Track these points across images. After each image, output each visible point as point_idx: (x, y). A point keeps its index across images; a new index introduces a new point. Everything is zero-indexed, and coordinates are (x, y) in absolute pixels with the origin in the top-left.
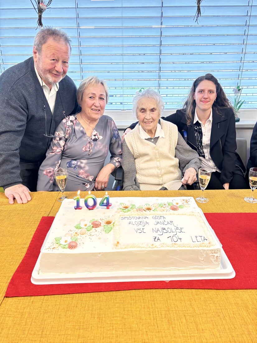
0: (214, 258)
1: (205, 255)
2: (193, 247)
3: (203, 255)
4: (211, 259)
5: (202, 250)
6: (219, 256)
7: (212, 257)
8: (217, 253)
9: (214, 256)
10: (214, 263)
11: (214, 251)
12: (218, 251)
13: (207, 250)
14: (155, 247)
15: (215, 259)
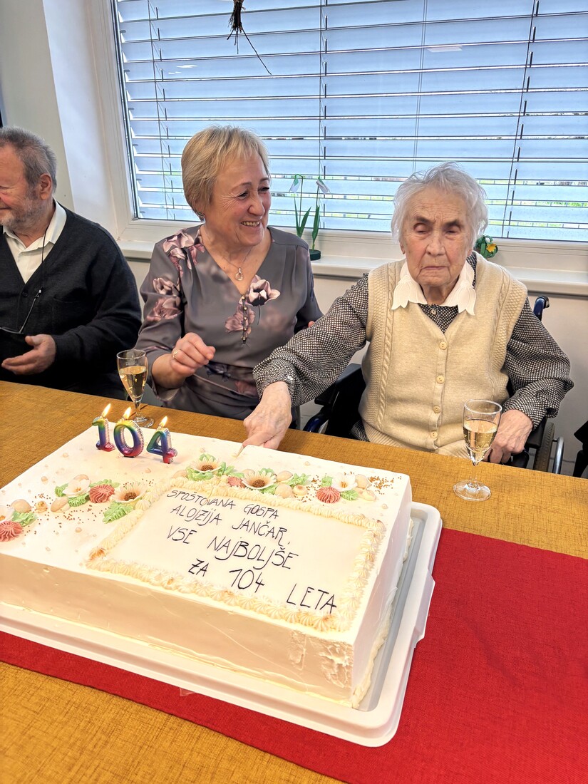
0: (331, 667)
1: (305, 650)
2: (276, 618)
3: (299, 649)
4: (322, 666)
5: (297, 632)
6: (344, 665)
7: (327, 662)
8: (340, 655)
9: (332, 661)
10: (335, 682)
11: (330, 647)
12: (342, 648)
13: (311, 637)
14: (177, 587)
15: (336, 671)
